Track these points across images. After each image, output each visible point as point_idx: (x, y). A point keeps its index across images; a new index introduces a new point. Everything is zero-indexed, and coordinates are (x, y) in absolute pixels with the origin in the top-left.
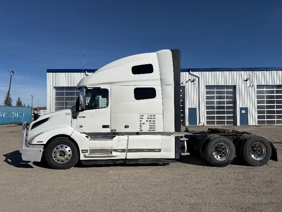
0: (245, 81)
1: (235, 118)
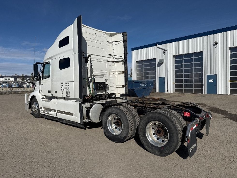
0: (214, 45)
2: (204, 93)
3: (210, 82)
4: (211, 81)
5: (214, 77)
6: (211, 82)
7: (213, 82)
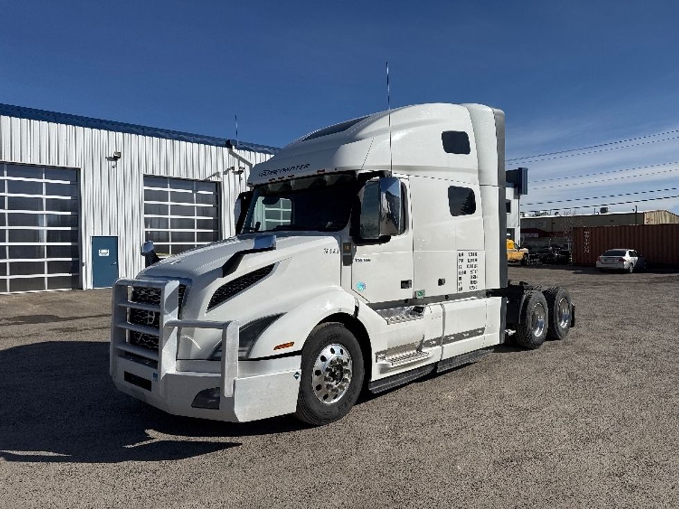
1: (76, 267)
2: (84, 288)
3: (100, 255)
4: (104, 253)
5: (111, 243)
6: (104, 255)
7: (108, 255)
